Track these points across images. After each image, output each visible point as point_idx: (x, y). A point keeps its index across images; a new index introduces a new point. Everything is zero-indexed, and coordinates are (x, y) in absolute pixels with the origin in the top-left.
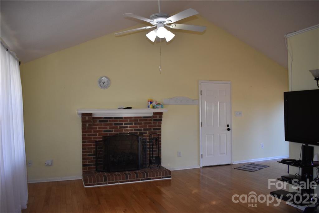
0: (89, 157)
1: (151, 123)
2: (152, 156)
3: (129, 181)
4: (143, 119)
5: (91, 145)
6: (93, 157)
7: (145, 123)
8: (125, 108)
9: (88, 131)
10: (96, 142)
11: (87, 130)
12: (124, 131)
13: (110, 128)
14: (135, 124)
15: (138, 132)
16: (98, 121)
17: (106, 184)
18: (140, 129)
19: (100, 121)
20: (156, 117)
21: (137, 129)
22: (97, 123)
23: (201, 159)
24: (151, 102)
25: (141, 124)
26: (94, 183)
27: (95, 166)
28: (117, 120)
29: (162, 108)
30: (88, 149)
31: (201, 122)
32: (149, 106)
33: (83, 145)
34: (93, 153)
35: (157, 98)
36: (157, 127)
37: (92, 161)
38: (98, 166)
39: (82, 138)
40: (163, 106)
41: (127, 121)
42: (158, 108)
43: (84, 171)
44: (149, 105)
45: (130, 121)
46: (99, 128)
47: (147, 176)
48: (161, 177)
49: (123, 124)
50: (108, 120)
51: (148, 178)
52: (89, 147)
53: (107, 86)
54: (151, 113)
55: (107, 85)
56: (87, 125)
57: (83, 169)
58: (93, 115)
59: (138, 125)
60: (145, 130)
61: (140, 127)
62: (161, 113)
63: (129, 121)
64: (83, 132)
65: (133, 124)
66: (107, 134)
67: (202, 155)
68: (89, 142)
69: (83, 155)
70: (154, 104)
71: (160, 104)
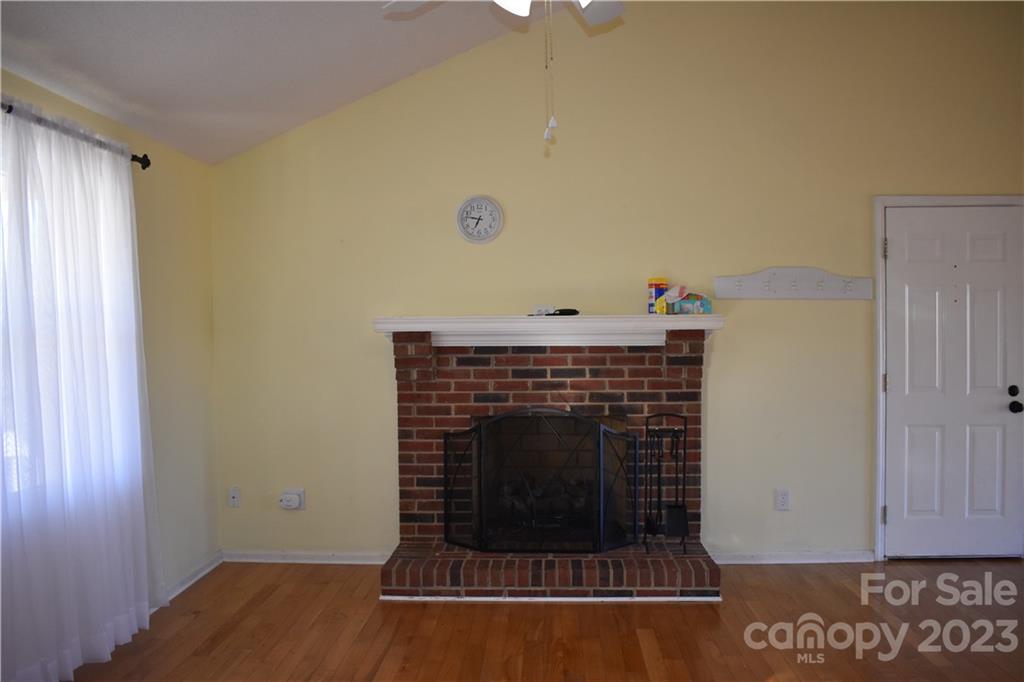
0: (423, 488)
1: (657, 373)
2: (655, 499)
3: (544, 594)
4: (627, 354)
5: (429, 447)
6: (435, 488)
7: (633, 373)
8: (554, 314)
9: (419, 396)
10: (447, 435)
11: (415, 391)
12: (553, 400)
13: (499, 386)
14: (594, 373)
15: (607, 405)
16: (454, 359)
17: (458, 594)
18: (613, 394)
19: (460, 362)
20: (679, 348)
21: (601, 394)
22: (449, 368)
23: (880, 527)
24: (660, 291)
25: (620, 373)
26: (413, 588)
27: (443, 524)
28: (525, 360)
29: (708, 311)
30: (420, 459)
31: (882, 371)
32: (651, 305)
33: (402, 446)
34: (435, 476)
35: (689, 275)
36: (685, 390)
37: (433, 506)
38: (453, 525)
39: (399, 419)
40: (710, 303)
41: (564, 361)
42: (687, 313)
43: (406, 536)
44: (653, 301)
45: (576, 361)
46: (459, 386)
47: (619, 581)
48: (678, 589)
49: (549, 375)
50: (492, 356)
51: (623, 588)
52: (423, 453)
53: (489, 229)
54: (658, 333)
55: (490, 227)
56: (414, 375)
57: (403, 530)
58: (433, 339)
59: (607, 380)
60: (632, 397)
61: (612, 385)
62: (699, 335)
63: (569, 361)
64: (401, 398)
65: (588, 375)
66: (487, 408)
67: (885, 509)
68: (420, 434)
69: (402, 482)
70: (672, 295)
71: (698, 297)
